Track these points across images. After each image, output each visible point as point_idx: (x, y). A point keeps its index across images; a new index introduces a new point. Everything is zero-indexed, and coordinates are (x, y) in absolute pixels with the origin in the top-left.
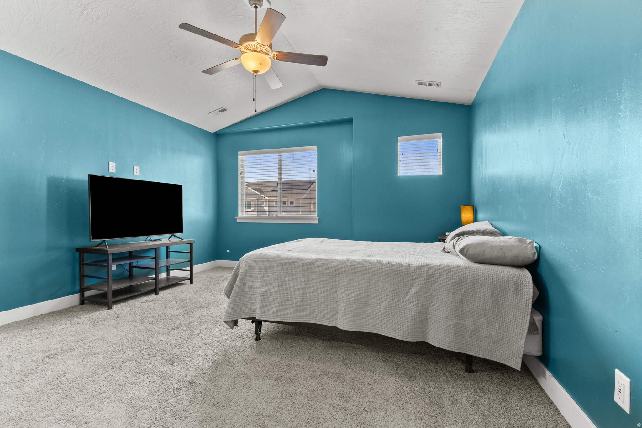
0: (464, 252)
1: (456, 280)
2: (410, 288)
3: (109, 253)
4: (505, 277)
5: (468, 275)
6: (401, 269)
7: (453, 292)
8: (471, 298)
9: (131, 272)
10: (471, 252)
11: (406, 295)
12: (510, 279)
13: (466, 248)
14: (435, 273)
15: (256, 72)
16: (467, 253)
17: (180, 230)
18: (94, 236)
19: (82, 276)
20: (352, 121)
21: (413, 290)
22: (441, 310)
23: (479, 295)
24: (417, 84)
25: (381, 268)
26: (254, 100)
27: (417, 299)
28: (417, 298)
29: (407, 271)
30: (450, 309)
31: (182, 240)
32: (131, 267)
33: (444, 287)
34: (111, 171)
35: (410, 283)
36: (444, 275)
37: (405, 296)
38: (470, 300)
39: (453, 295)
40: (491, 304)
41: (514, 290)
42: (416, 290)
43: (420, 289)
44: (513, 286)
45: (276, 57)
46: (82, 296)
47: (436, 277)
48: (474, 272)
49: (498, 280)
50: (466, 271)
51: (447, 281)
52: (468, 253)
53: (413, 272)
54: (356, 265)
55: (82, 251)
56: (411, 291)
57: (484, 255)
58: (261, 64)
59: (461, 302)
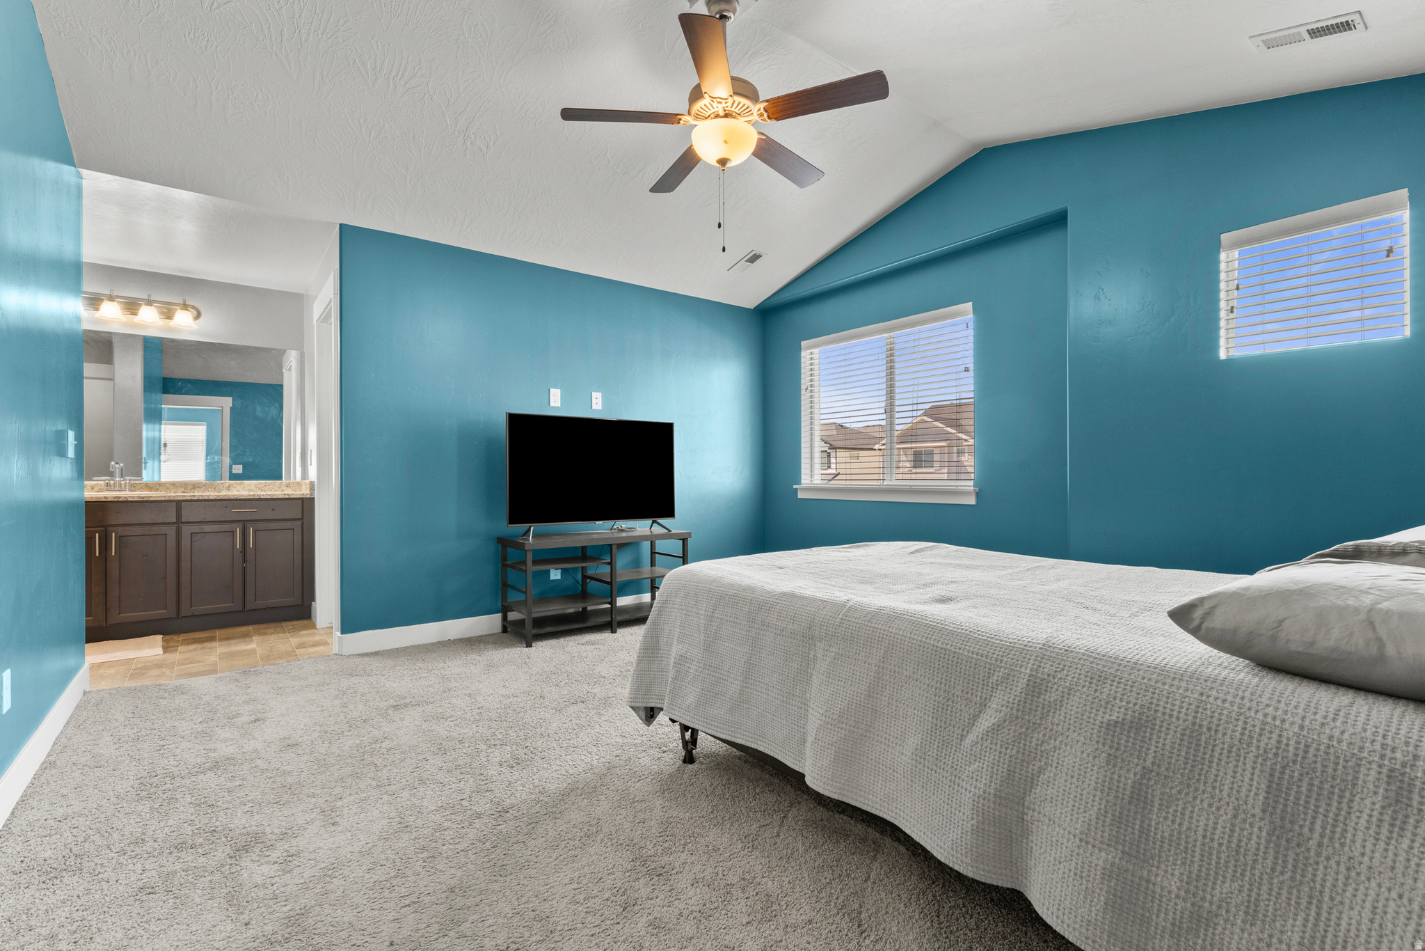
0: (1192, 620)
1: (1125, 714)
2: (980, 712)
3: (526, 549)
4: (1345, 743)
5: (1174, 705)
6: (960, 649)
7: (1110, 755)
8: (1179, 792)
9: (584, 585)
10: (1218, 621)
11: (968, 732)
12: (1365, 755)
13: (1207, 605)
14: (1059, 676)
15: (723, 162)
16: (1201, 623)
17: (670, 514)
18: (513, 519)
19: (505, 586)
20: (1067, 219)
21: (987, 721)
22: (1067, 807)
23: (1214, 788)
24: (1263, 46)
25: (910, 638)
26: (719, 226)
27: (995, 751)
28: (994, 746)
29: (975, 656)
30: (1095, 808)
31: (670, 531)
32: (585, 577)
33: (1081, 729)
34: (552, 404)
35: (979, 694)
36: (1085, 689)
37: (965, 733)
38: (1178, 800)
39: (1108, 763)
40: (1264, 834)
41: (1383, 807)
42: (993, 721)
43: (1005, 721)
44: (1376, 787)
45: (766, 115)
46: (505, 618)
47: (1057, 690)
48: (1204, 698)
49: (1307, 746)
50: (1174, 689)
51: (1094, 711)
52: (1204, 626)
53: (991, 664)
54: (853, 620)
55: (504, 543)
56: (980, 720)
57: (1274, 638)
58: (726, 142)
59: (1139, 797)
